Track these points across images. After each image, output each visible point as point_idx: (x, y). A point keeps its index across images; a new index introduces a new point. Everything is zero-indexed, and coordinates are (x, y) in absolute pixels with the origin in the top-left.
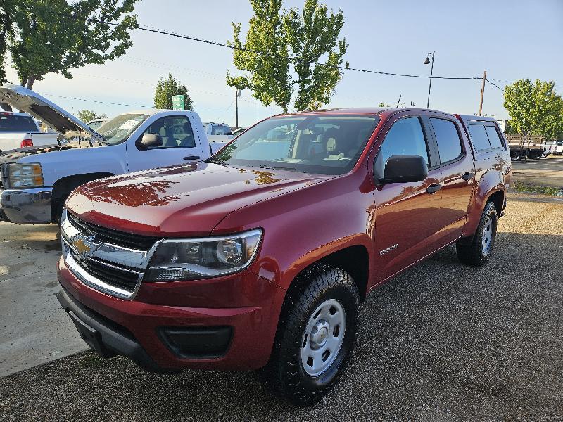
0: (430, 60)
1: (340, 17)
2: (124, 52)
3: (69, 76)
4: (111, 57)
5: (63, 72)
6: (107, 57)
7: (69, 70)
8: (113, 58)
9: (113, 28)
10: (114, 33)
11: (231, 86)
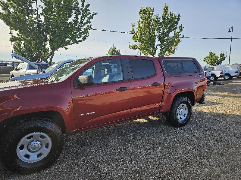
0: (231, 30)
1: (179, 16)
2: (86, 39)
3: (66, 49)
4: (81, 41)
5: (65, 47)
6: (80, 41)
7: (66, 46)
8: (82, 41)
9: (83, 30)
10: (83, 32)
11: (130, 48)
